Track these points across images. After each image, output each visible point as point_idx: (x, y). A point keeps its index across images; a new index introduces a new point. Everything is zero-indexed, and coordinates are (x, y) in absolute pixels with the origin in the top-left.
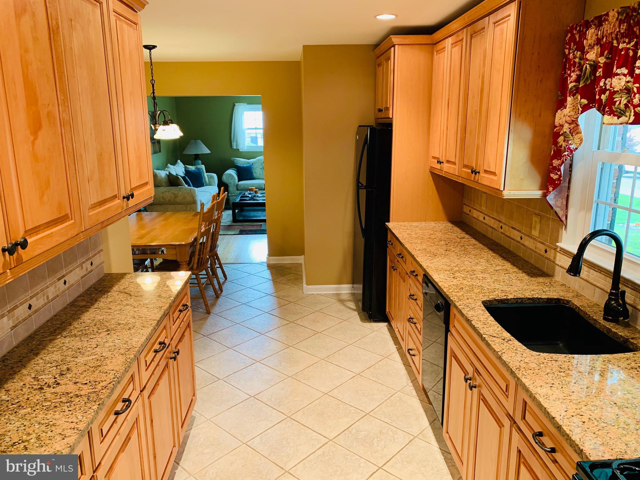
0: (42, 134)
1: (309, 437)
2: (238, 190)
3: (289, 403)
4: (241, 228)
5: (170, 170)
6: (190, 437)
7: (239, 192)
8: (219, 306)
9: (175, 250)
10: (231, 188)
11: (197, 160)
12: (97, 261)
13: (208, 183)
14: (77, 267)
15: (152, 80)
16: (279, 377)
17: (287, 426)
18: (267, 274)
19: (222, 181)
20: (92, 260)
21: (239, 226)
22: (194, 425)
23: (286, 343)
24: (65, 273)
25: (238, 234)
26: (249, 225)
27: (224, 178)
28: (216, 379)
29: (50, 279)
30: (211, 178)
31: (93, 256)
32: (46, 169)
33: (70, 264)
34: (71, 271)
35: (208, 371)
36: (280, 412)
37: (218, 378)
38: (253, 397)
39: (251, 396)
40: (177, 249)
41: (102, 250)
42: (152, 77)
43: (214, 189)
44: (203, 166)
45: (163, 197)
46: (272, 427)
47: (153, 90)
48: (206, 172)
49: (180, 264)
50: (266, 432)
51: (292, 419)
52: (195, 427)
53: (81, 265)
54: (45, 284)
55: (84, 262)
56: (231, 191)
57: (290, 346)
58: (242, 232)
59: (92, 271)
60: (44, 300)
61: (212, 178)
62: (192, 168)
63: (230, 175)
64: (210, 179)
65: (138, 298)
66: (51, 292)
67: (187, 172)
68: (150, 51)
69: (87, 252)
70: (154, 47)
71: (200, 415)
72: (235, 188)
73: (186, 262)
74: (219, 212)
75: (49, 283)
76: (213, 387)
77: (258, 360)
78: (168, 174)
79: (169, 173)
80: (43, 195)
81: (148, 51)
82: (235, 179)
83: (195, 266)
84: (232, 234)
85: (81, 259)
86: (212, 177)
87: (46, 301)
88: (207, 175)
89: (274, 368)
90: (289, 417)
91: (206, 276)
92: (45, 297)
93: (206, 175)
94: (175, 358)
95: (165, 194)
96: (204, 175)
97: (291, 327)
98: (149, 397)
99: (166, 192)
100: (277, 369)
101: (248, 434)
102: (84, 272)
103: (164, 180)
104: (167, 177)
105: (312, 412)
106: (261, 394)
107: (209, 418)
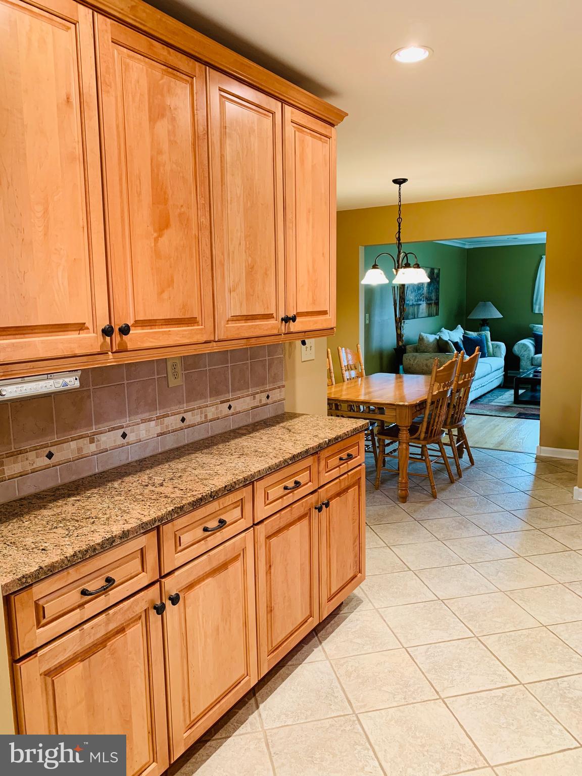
0: (167, 234)
1: (492, 669)
2: (532, 365)
3: (485, 620)
4: (522, 411)
5: (442, 334)
6: (347, 620)
7: (533, 367)
8: (450, 491)
9: (394, 412)
10: (523, 361)
11: (484, 326)
12: (276, 395)
13: (492, 354)
14: (248, 396)
15: (400, 218)
16: (487, 587)
17: (468, 646)
18: (532, 467)
19: (513, 353)
20: (270, 393)
21: (520, 408)
22: (358, 609)
23: (518, 552)
24: (231, 397)
25: (514, 417)
26: (532, 408)
27: (516, 349)
28: (407, 569)
29: (212, 399)
30: (496, 347)
31: (270, 390)
32: (171, 267)
33: (239, 390)
34: (239, 398)
35: (402, 558)
36: (469, 628)
37: (409, 568)
38: (442, 600)
39: (439, 599)
40: (398, 411)
41: (284, 386)
42: (400, 215)
43: (499, 362)
44: (489, 333)
45: (426, 365)
46: (449, 641)
47: (400, 229)
48: (491, 341)
49: (399, 429)
50: (438, 645)
51: (480, 640)
52: (356, 612)
53: (254, 395)
54: (205, 402)
55: (257, 393)
56: (523, 366)
57: (521, 557)
58: (520, 416)
59: (267, 404)
60: (201, 417)
61: (498, 348)
62: (473, 334)
63: (524, 345)
64: (495, 349)
65: (295, 434)
66: (211, 412)
67: (466, 339)
68: (400, 186)
69: (263, 384)
70: (405, 180)
71: (369, 602)
72: (529, 363)
73: (406, 427)
74: (465, 376)
75: (209, 403)
76: (399, 576)
77: (468, 562)
78: (438, 338)
79: (440, 337)
80: (163, 291)
81: (398, 185)
82: (529, 350)
83: (423, 436)
84: (506, 416)
85: (254, 389)
86: (498, 346)
87: (203, 419)
88: (492, 344)
89: (485, 576)
90: (477, 637)
91: (439, 454)
92: (203, 415)
93: (490, 343)
94: (320, 509)
95: (429, 361)
96: (487, 344)
97: (533, 535)
98: (269, 537)
99: (431, 358)
100: (489, 579)
101: (414, 639)
102: (256, 403)
103: (431, 345)
104: (435, 342)
105: (513, 642)
106: (452, 601)
107: (376, 607)
